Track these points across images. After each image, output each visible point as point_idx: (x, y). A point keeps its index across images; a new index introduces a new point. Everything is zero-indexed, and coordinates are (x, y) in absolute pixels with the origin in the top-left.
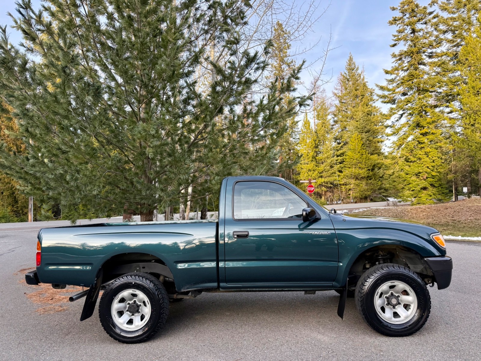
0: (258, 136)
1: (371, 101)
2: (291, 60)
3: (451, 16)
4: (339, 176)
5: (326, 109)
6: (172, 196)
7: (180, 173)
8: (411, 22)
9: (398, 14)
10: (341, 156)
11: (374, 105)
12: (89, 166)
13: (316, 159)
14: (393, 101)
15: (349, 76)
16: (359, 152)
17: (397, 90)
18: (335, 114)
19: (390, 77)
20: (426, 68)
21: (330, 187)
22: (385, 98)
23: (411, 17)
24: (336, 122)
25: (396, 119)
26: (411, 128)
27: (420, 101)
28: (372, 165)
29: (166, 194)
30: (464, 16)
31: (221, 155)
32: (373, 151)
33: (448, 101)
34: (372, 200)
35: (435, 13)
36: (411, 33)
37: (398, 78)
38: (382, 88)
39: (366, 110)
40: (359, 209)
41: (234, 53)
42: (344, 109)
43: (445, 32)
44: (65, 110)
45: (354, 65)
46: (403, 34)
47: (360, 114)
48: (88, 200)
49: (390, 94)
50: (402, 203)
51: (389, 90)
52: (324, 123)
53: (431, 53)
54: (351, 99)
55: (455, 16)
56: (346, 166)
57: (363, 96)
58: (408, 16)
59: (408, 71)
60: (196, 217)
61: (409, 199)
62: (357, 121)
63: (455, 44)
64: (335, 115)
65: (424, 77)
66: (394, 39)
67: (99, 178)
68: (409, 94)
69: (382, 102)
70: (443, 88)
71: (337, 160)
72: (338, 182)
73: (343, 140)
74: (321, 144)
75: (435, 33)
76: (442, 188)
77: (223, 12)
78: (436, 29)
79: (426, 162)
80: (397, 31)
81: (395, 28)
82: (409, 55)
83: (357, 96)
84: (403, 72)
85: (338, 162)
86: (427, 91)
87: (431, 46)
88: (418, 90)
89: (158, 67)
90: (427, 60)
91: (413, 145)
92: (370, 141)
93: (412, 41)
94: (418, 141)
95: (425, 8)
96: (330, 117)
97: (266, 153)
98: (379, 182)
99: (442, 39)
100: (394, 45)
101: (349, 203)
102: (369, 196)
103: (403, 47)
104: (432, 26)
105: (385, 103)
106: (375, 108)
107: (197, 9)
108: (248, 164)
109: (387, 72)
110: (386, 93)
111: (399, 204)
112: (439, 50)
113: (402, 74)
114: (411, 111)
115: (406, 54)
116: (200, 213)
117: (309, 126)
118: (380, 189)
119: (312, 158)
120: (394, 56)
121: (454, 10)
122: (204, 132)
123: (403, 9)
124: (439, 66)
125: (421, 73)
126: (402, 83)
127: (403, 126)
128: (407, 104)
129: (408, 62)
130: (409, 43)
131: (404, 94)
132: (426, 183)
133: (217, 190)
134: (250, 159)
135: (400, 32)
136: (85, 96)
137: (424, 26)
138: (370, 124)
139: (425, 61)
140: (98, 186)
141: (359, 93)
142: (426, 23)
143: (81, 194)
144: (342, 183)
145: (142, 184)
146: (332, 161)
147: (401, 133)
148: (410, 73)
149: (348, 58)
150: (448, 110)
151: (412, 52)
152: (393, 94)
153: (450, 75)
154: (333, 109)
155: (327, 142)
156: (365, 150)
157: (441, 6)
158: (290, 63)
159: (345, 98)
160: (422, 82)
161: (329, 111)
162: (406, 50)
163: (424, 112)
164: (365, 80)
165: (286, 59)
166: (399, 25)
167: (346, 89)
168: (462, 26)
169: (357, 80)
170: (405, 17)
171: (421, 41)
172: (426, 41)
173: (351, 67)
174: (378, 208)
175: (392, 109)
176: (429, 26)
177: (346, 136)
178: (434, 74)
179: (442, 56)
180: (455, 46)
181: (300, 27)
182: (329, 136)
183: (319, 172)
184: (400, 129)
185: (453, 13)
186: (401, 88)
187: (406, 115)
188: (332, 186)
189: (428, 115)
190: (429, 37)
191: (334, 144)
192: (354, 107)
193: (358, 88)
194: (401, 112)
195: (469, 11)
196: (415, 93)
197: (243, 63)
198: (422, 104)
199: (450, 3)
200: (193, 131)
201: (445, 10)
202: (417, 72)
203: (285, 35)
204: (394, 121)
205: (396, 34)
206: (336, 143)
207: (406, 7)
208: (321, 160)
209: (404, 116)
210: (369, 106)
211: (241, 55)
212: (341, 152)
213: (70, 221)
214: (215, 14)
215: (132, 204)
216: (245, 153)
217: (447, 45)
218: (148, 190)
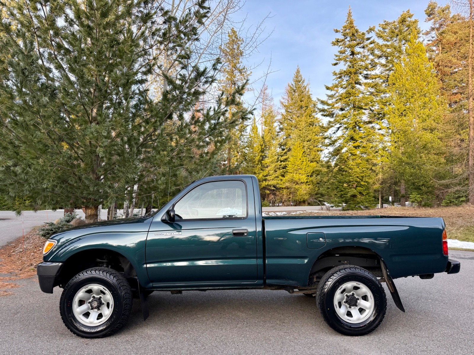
0: (203, 142)
1: (314, 112)
2: (243, 67)
3: (386, 43)
4: (281, 180)
5: (273, 117)
6: (119, 193)
7: (128, 172)
8: (351, 45)
9: (340, 37)
10: (284, 162)
11: (316, 116)
12: (41, 161)
13: (261, 163)
14: (331, 115)
15: (296, 88)
16: (300, 159)
17: (336, 105)
18: (281, 121)
19: (330, 93)
20: (362, 88)
21: (273, 190)
22: (325, 112)
23: (352, 41)
24: (281, 129)
25: (333, 132)
26: (345, 140)
27: (355, 117)
28: (311, 171)
29: (113, 191)
30: (396, 44)
31: (168, 158)
32: (313, 159)
33: (378, 119)
34: (309, 204)
35: (372, 40)
36: (351, 55)
37: (337, 94)
38: (323, 102)
39: (309, 121)
40: (296, 211)
41: (185, 67)
42: (289, 118)
43: (379, 57)
44: (21, 108)
45: (301, 77)
46: (344, 55)
47: (303, 124)
48: (36, 193)
49: (329, 109)
50: (334, 208)
51: (328, 105)
52: (270, 129)
53: (367, 75)
54: (296, 109)
55: (389, 43)
56: (288, 171)
57: (307, 107)
58: (348, 39)
59: (346, 89)
60: (140, 213)
61: (340, 205)
62: (300, 130)
63: (387, 68)
64: (281, 123)
65: (360, 96)
66: (336, 58)
67: (49, 173)
68: (346, 109)
69: (322, 115)
70: (375, 107)
71: (280, 165)
72: (281, 186)
73: (287, 146)
74: (267, 149)
75: (371, 57)
76: (369, 196)
77: (177, 26)
78: (371, 54)
79: (356, 172)
80: (339, 52)
81: (337, 49)
82: (348, 75)
83: (301, 107)
84: (342, 89)
85: (281, 167)
86: (361, 108)
87: (366, 68)
88: (354, 107)
89: (113, 75)
90: (362, 80)
91: (346, 156)
92: (311, 149)
93: (351, 62)
94: (351, 153)
95: (363, 34)
96: (276, 124)
97: (210, 159)
98: (317, 188)
99: (377, 63)
100: (336, 64)
101: (288, 205)
102: (307, 200)
103: (343, 66)
104: (368, 51)
105: (325, 116)
106: (317, 119)
107: (153, 23)
108: (193, 168)
109: (328, 88)
110: (326, 107)
111: (331, 208)
112: (373, 73)
113: (341, 91)
114: (346, 126)
115: (345, 73)
116: (144, 210)
117: (257, 131)
118: (316, 194)
119: (258, 161)
120: (335, 74)
121: (388, 38)
122: (154, 135)
123: (345, 32)
124: (372, 87)
125: (357, 92)
126: (341, 99)
127: (339, 138)
128: (343, 119)
129: (347, 80)
130: (348, 63)
131: (342, 109)
132: (356, 191)
133: (163, 189)
134: (195, 162)
135: (341, 52)
136: (42, 97)
137: (361, 50)
138: (311, 134)
139: (361, 81)
140: (48, 180)
141: (303, 104)
142: (363, 47)
143: (30, 186)
144: (284, 186)
145: (90, 180)
146: (276, 166)
147: (337, 144)
148: (347, 91)
149: (296, 71)
150: (378, 127)
151: (350, 73)
152: (332, 108)
153: (382, 95)
154: (279, 117)
155: (272, 148)
156: (305, 158)
157: (377, 33)
158: (241, 69)
159: (291, 107)
160: (357, 100)
161: (276, 118)
162: (345, 70)
163: (357, 127)
164: (310, 93)
165: (238, 65)
166: (341, 47)
167: (292, 99)
168: (394, 53)
169: (303, 92)
170: (346, 40)
171: (359, 63)
172: (363, 64)
173: (298, 80)
174: (312, 211)
175: (330, 122)
176: (366, 51)
177: (290, 143)
178: (368, 93)
179: (375, 78)
180: (387, 70)
181: (247, 46)
182: (274, 142)
183: (263, 176)
184: (336, 141)
185: (387, 41)
186: (339, 104)
187: (342, 128)
188: (274, 189)
189: (361, 130)
190: (366, 60)
191: (279, 150)
192: (298, 117)
193: (303, 99)
194: (338, 126)
195: (400, 40)
196: (350, 109)
197: (193, 75)
198: (356, 120)
199: (385, 32)
200: (143, 133)
201: (381, 37)
202: (354, 90)
203: (239, 42)
204: (331, 133)
205: (338, 54)
206: (281, 149)
207: (347, 31)
208: (266, 164)
209: (340, 129)
210: (311, 117)
211: (192, 69)
212: (284, 157)
213: (15, 212)
214: (170, 28)
215: (78, 199)
216: (190, 157)
217: (381, 69)
218: (96, 186)
